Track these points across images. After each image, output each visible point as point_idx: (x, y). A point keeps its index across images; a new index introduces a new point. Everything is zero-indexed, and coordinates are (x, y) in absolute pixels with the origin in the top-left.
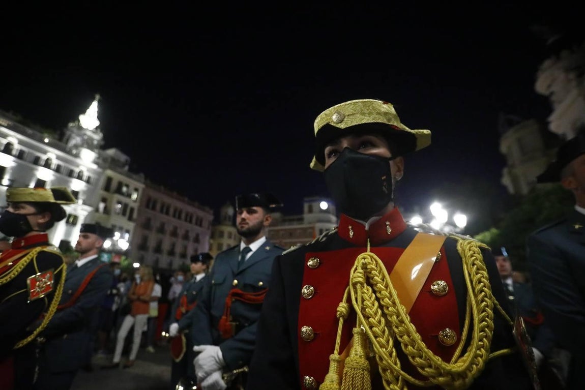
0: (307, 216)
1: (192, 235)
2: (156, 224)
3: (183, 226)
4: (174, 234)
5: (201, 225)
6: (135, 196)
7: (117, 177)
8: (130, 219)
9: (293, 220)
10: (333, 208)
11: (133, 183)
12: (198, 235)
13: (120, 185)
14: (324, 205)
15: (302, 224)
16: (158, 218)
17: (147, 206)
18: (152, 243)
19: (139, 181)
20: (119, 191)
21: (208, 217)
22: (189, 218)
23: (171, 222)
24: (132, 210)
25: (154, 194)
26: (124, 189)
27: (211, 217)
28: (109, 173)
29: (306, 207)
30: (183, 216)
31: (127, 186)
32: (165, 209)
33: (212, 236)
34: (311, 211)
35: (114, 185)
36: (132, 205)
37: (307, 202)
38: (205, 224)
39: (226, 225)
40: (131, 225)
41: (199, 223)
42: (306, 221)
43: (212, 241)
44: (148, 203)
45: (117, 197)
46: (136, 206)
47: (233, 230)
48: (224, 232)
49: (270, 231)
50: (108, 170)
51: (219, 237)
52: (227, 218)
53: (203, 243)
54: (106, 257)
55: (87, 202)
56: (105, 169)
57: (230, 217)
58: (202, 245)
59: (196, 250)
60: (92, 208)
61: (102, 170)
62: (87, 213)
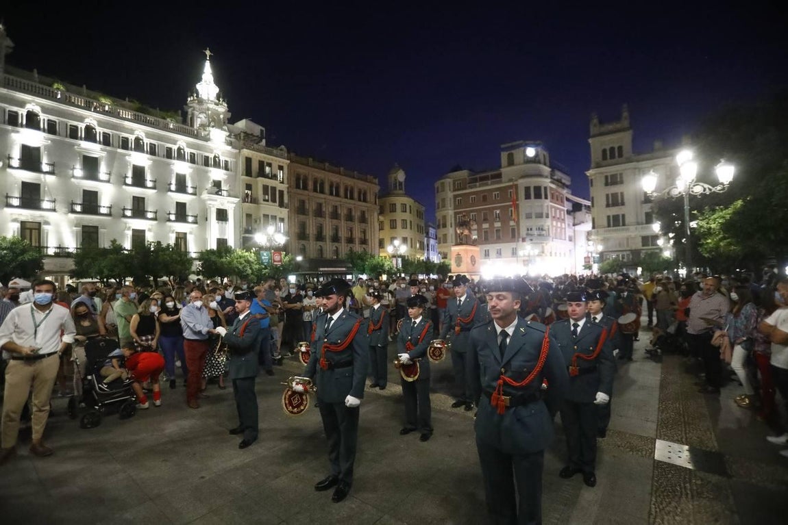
0: (506, 171)
1: (356, 214)
2: (311, 207)
3: (344, 204)
4: (335, 215)
5: (365, 201)
6: (280, 175)
7: (256, 156)
8: (281, 205)
9: (486, 178)
10: (543, 153)
11: (277, 161)
12: (363, 213)
13: (262, 165)
14: (531, 152)
15: (500, 182)
16: (313, 199)
17: (298, 187)
18: (311, 230)
19: (281, 156)
20: (262, 173)
21: (373, 188)
22: (349, 194)
23: (328, 202)
24: (281, 193)
25: (303, 170)
26: (267, 169)
27: (377, 189)
28: (246, 152)
29: (504, 156)
30: (342, 192)
31: (270, 165)
32: (319, 187)
33: (382, 212)
34: (511, 162)
35: (255, 166)
36: (280, 187)
37: (505, 149)
38: (370, 197)
39: (398, 195)
40: (284, 213)
41: (363, 197)
42: (504, 178)
43: (381, 218)
44: (298, 182)
45: (262, 181)
46: (284, 187)
47: (407, 200)
48: (395, 204)
49: (455, 196)
50: (245, 150)
51: (391, 212)
52: (398, 185)
53: (371, 222)
54: (265, 254)
55: (232, 193)
56: (240, 149)
57: (400, 184)
58: (371, 224)
59: (364, 232)
60: (238, 199)
61: (238, 151)
62: (234, 205)
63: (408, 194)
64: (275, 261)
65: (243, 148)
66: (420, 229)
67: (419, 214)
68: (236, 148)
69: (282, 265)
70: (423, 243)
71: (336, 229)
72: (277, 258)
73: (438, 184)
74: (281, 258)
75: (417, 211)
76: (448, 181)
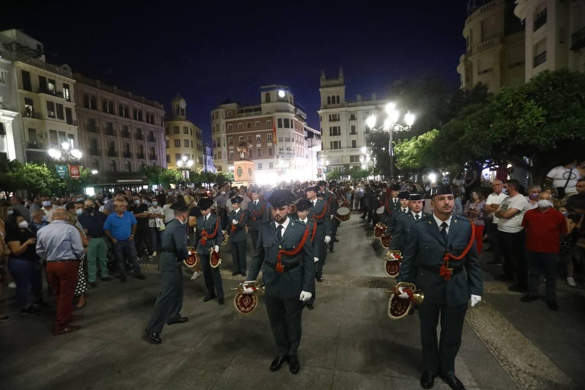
0: (265, 106)
1: (145, 134)
2: (102, 125)
3: (134, 125)
4: (126, 134)
5: (153, 123)
6: (66, 93)
7: (36, 72)
8: (70, 122)
9: (250, 110)
10: (290, 95)
11: (61, 79)
12: (152, 133)
13: (43, 81)
14: (282, 94)
15: (260, 114)
16: (103, 119)
17: (86, 106)
18: (103, 146)
19: (65, 75)
20: (43, 88)
21: (159, 112)
22: (138, 116)
23: (120, 123)
24: (69, 111)
25: (91, 91)
26: (50, 86)
27: (163, 113)
28: (21, 65)
29: (263, 95)
30: (131, 114)
31: (53, 82)
32: (109, 108)
33: (167, 133)
34: (268, 100)
35: (35, 82)
36: (67, 105)
37: (264, 90)
38: (157, 120)
39: (180, 120)
40: (74, 129)
41: (151, 119)
42: (263, 111)
43: (167, 138)
44: (86, 102)
45: (44, 97)
46: (71, 105)
47: (188, 124)
48: (178, 127)
49: (227, 123)
50: (19, 62)
51: (175, 133)
52: (180, 111)
53: (159, 140)
54: (61, 168)
55: (7, 105)
56: (13, 61)
57: (182, 110)
58: (159, 142)
59: (153, 149)
60: (17, 113)
61: (10, 62)
62: (12, 119)
63: (189, 119)
64: (72, 175)
65: (16, 60)
66: (199, 148)
67: (198, 136)
68: (8, 59)
69: (80, 179)
70: (202, 158)
71: (128, 146)
72: (75, 171)
73: (213, 112)
74: (79, 173)
75: (197, 133)
76: (221, 111)
